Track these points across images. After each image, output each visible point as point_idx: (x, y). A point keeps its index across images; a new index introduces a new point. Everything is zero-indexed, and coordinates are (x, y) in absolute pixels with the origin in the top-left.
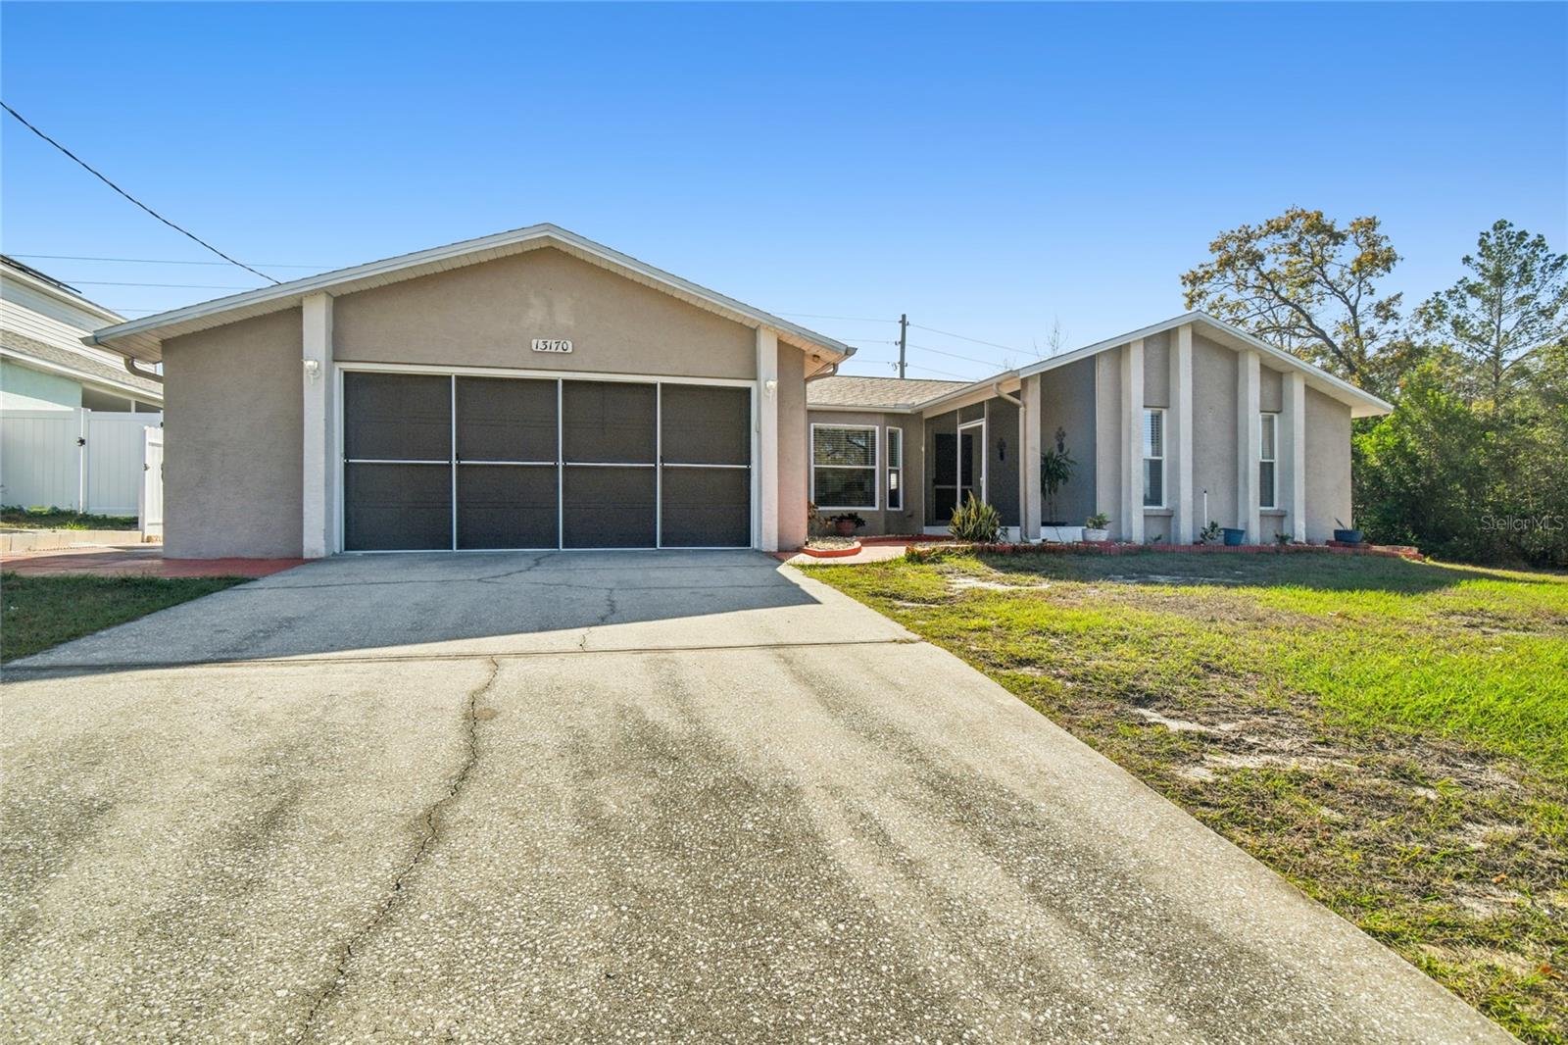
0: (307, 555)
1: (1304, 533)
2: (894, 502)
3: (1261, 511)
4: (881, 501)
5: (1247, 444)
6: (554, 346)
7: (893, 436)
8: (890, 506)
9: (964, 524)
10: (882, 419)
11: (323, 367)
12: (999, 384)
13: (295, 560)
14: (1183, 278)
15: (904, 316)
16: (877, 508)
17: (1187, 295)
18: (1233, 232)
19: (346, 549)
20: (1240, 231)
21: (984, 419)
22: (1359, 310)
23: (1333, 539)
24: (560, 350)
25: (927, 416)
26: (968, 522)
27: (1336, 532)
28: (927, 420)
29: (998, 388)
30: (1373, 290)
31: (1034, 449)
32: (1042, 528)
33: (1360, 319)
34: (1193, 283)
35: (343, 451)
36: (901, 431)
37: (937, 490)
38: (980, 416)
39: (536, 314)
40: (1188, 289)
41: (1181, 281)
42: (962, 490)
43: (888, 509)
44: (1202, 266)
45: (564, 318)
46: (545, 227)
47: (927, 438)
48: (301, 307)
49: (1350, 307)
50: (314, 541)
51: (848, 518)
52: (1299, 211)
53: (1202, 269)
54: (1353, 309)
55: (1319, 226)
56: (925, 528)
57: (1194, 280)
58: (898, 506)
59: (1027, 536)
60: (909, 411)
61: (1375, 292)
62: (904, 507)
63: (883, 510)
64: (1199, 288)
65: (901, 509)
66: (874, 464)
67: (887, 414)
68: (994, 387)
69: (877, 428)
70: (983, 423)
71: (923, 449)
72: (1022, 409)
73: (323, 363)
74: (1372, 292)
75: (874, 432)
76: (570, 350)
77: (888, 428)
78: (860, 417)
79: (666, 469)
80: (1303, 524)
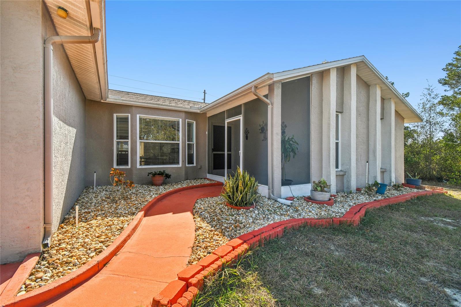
1: (394, 180)
2: (190, 161)
4: (183, 161)
7: (190, 125)
8: (188, 164)
9: (233, 194)
10: (183, 115)
12: (256, 87)
15: (205, 91)
16: (180, 165)
21: (242, 115)
23: (406, 183)
25: (209, 115)
26: (237, 192)
28: (209, 117)
29: (255, 91)
31: (277, 134)
32: (282, 187)
36: (195, 122)
37: (214, 154)
38: (239, 113)
42: (228, 154)
43: (187, 165)
47: (209, 127)
51: (159, 174)
56: (208, 175)
58: (193, 163)
59: (273, 194)
60: (199, 111)
62: (196, 164)
63: (184, 166)
65: (195, 165)
66: (179, 141)
67: (186, 112)
68: (253, 89)
69: (181, 120)
70: (241, 118)
71: (207, 133)
72: (270, 107)
75: (178, 122)
77: (187, 120)
78: (170, 113)
80: (394, 176)
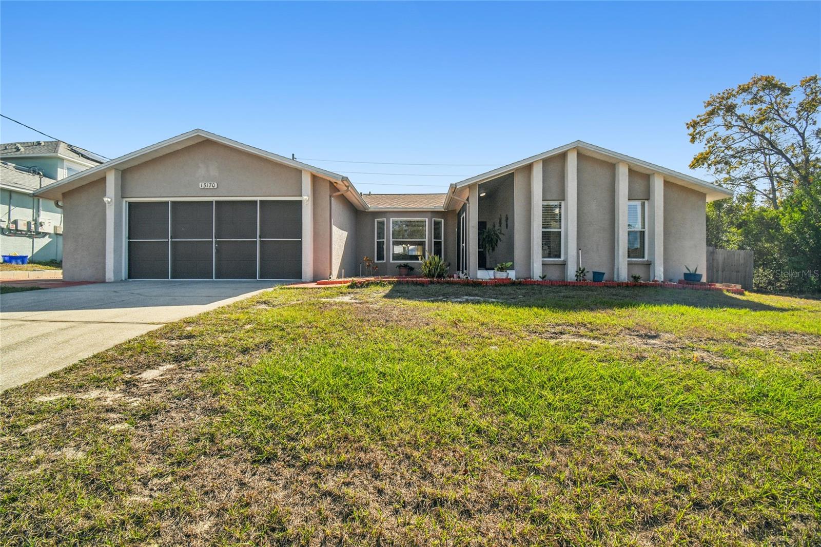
0: (107, 281)
1: (662, 275)
3: (628, 261)
5: (618, 220)
6: (209, 186)
7: (437, 223)
10: (430, 215)
11: (113, 201)
13: (103, 281)
14: (687, 124)
17: (690, 135)
18: (719, 94)
20: (724, 93)
22: (806, 136)
23: (683, 279)
24: (211, 187)
25: (457, 212)
27: (685, 274)
30: (815, 121)
31: (473, 227)
33: (807, 141)
34: (693, 127)
35: (127, 236)
36: (443, 221)
39: (202, 171)
40: (691, 130)
41: (686, 127)
44: (698, 116)
45: (214, 171)
46: (196, 131)
48: (105, 177)
49: (800, 134)
50: (110, 275)
51: (403, 266)
52: (759, 77)
53: (699, 118)
54: (802, 135)
55: (770, 85)
57: (695, 124)
59: (469, 275)
60: (443, 210)
61: (817, 123)
64: (699, 129)
66: (424, 238)
67: (432, 212)
69: (427, 220)
70: (464, 214)
71: (456, 230)
73: (113, 199)
74: (814, 123)
75: (425, 222)
76: (216, 187)
77: (434, 219)
78: (417, 214)
79: (261, 242)
80: (662, 269)
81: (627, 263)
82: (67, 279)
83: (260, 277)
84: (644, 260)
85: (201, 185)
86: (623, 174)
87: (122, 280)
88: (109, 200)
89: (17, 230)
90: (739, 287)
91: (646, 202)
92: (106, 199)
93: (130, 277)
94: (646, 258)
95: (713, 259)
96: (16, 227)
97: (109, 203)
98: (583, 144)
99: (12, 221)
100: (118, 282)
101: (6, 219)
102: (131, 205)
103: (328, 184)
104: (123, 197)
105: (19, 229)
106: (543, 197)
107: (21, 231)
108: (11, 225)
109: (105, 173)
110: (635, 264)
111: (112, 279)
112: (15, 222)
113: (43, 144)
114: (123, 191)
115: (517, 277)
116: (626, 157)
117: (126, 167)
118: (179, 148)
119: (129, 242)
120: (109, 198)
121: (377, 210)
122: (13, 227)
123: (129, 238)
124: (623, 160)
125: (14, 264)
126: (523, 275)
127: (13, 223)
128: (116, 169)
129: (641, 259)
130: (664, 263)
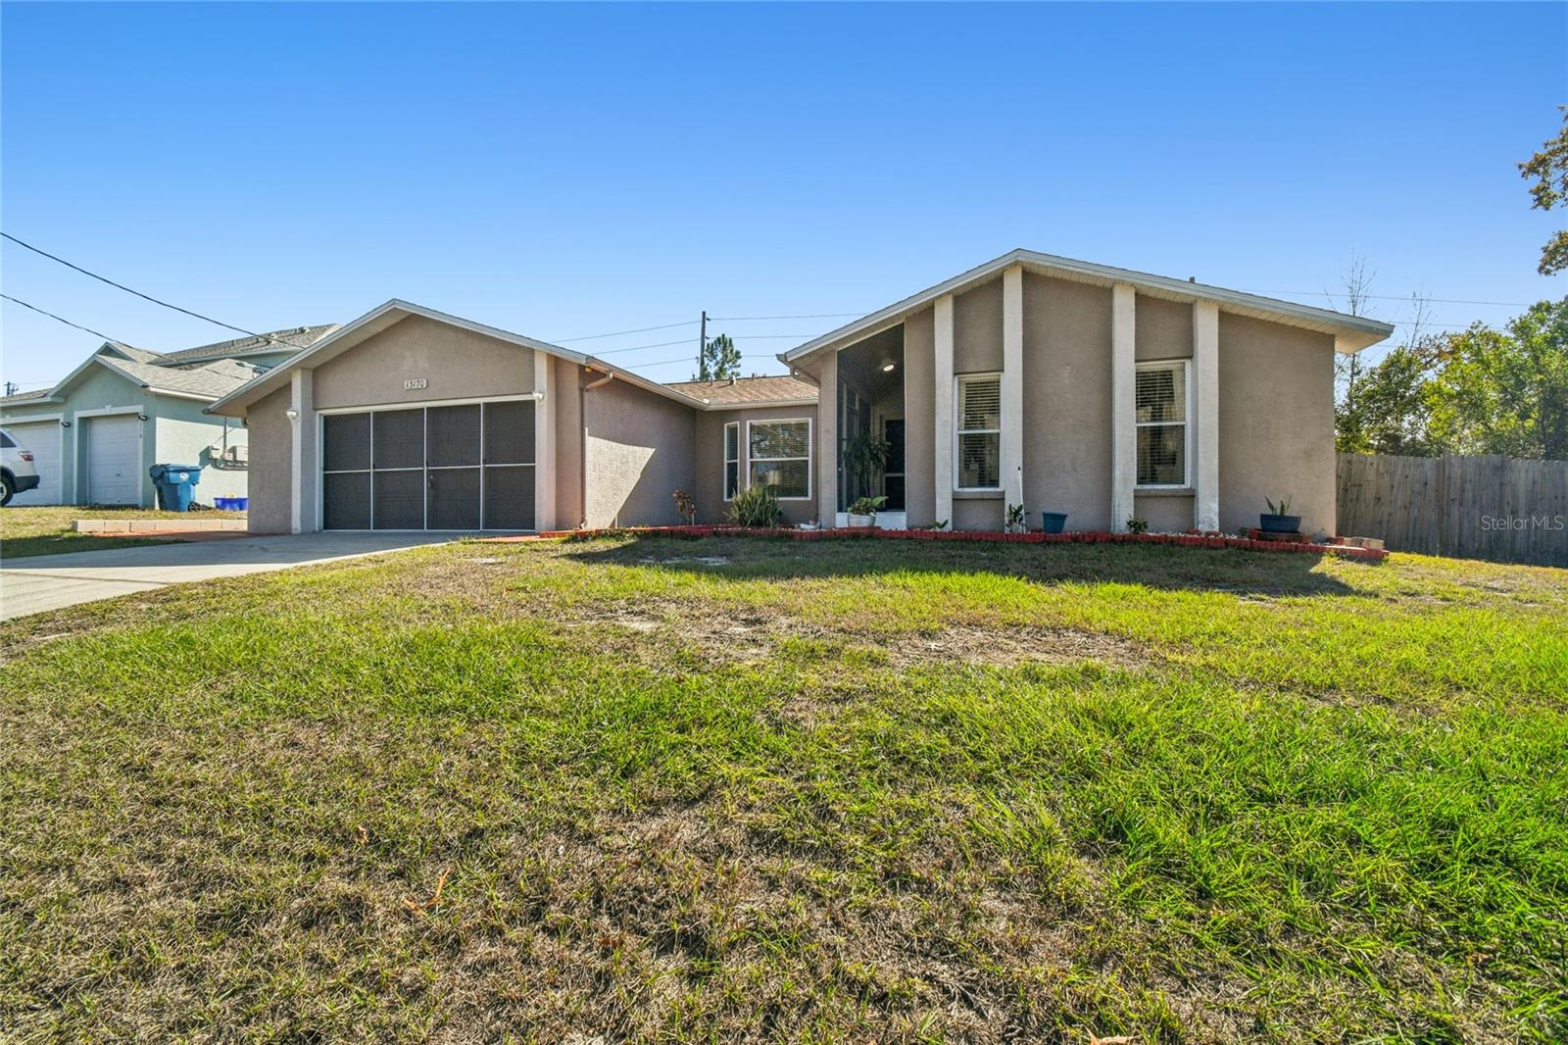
0: (293, 532)
1: (1216, 519)
3: (1137, 490)
5: (1115, 405)
6: (416, 385)
11: (301, 415)
13: (285, 532)
19: (325, 528)
23: (1258, 527)
24: (420, 386)
27: (1264, 517)
31: (828, 432)
32: (837, 514)
35: (322, 465)
39: (406, 363)
45: (422, 364)
46: (392, 302)
48: (290, 383)
50: (296, 524)
69: (810, 420)
73: (301, 412)
76: (425, 386)
79: (486, 469)
80: (1215, 506)
81: (1132, 495)
82: (251, 531)
83: (485, 527)
84: (1183, 486)
85: (407, 384)
86: (1124, 307)
87: (314, 532)
88: (294, 414)
89: (237, 462)
90: (1377, 544)
91: (1188, 363)
92: (289, 413)
93: (326, 526)
94: (1188, 484)
95: (1502, 484)
96: (235, 456)
97: (294, 418)
98: (1028, 254)
99: (228, 448)
100: (308, 534)
101: (219, 445)
102: (327, 419)
103: (576, 370)
104: (316, 409)
105: (238, 459)
106: (955, 366)
107: (242, 462)
108: (226, 454)
109: (290, 375)
110: (1150, 497)
111: (299, 530)
112: (233, 450)
113: (308, 331)
114: (314, 400)
115: (911, 524)
116: (1124, 274)
117: (316, 363)
118: (379, 328)
119: (325, 475)
120: (294, 412)
121: (722, 407)
122: (229, 457)
123: (325, 470)
124: (1124, 278)
125: (228, 509)
126: (919, 520)
127: (230, 451)
128: (303, 369)
129: (1176, 487)
130: (1220, 495)
